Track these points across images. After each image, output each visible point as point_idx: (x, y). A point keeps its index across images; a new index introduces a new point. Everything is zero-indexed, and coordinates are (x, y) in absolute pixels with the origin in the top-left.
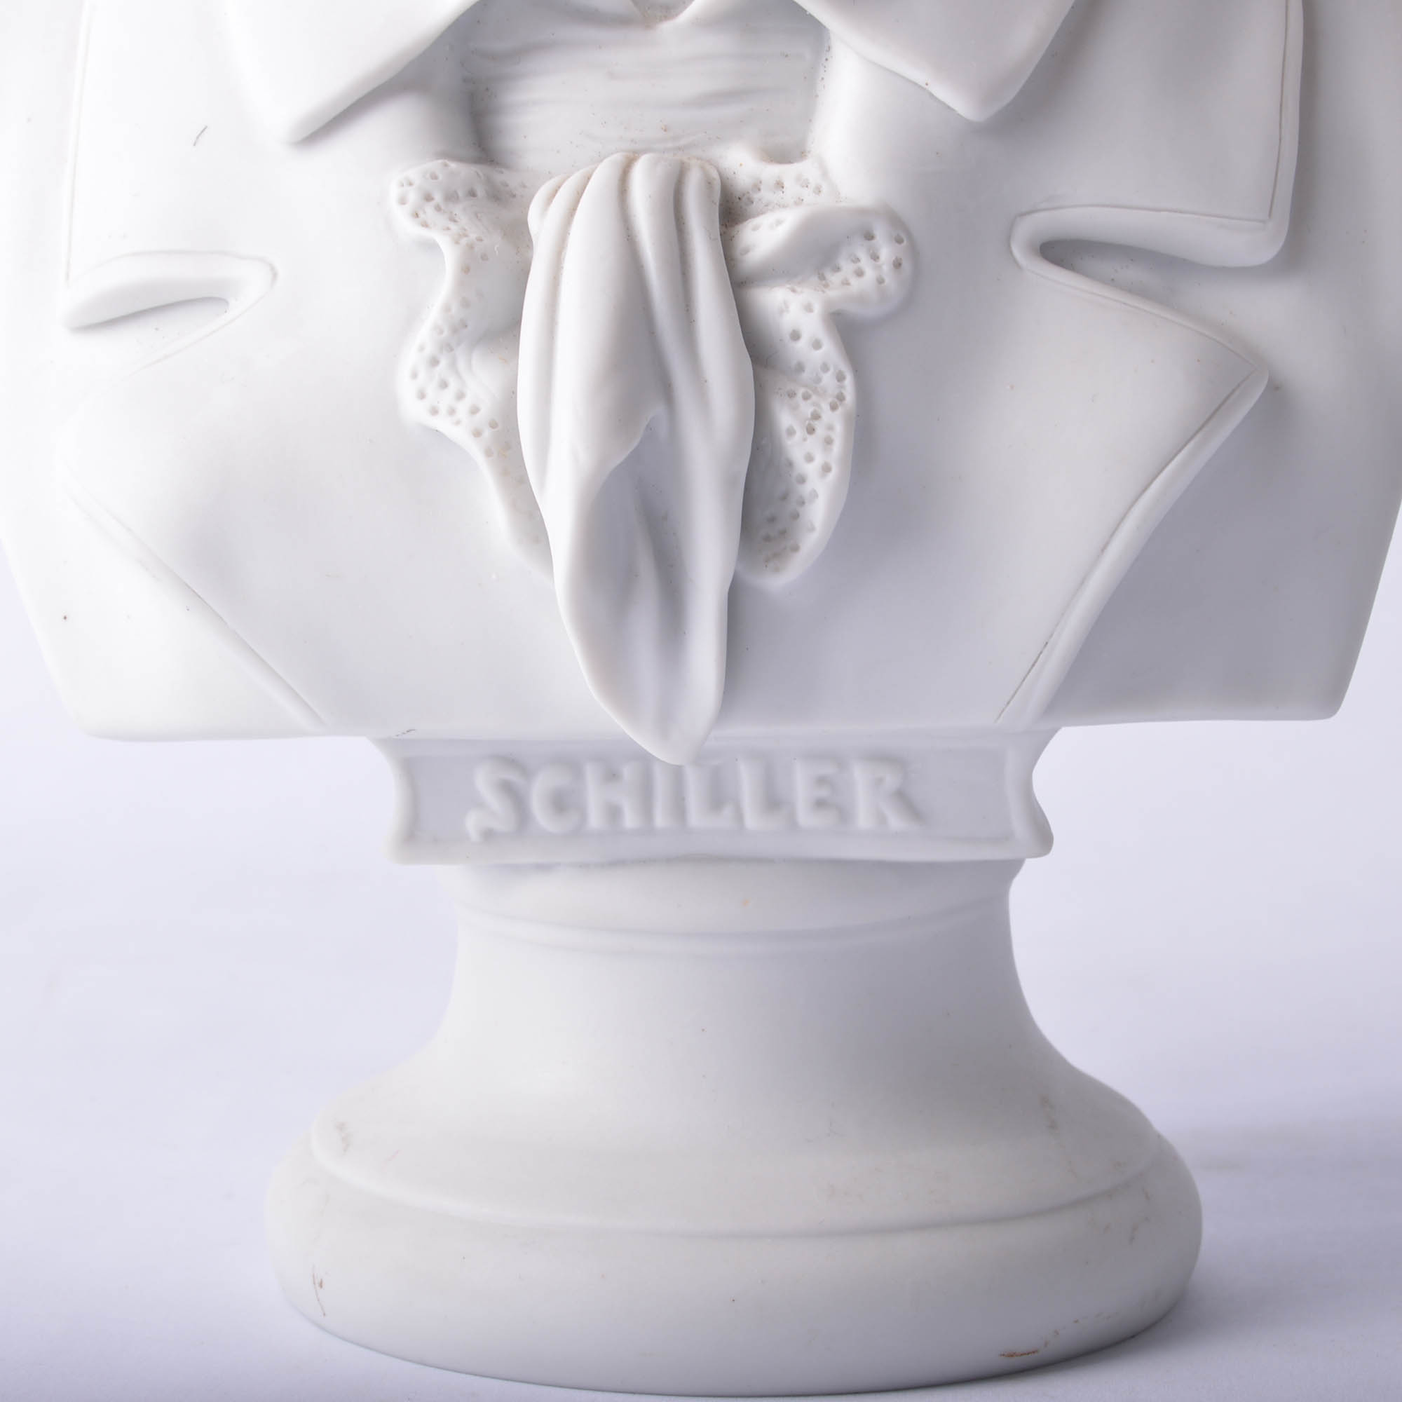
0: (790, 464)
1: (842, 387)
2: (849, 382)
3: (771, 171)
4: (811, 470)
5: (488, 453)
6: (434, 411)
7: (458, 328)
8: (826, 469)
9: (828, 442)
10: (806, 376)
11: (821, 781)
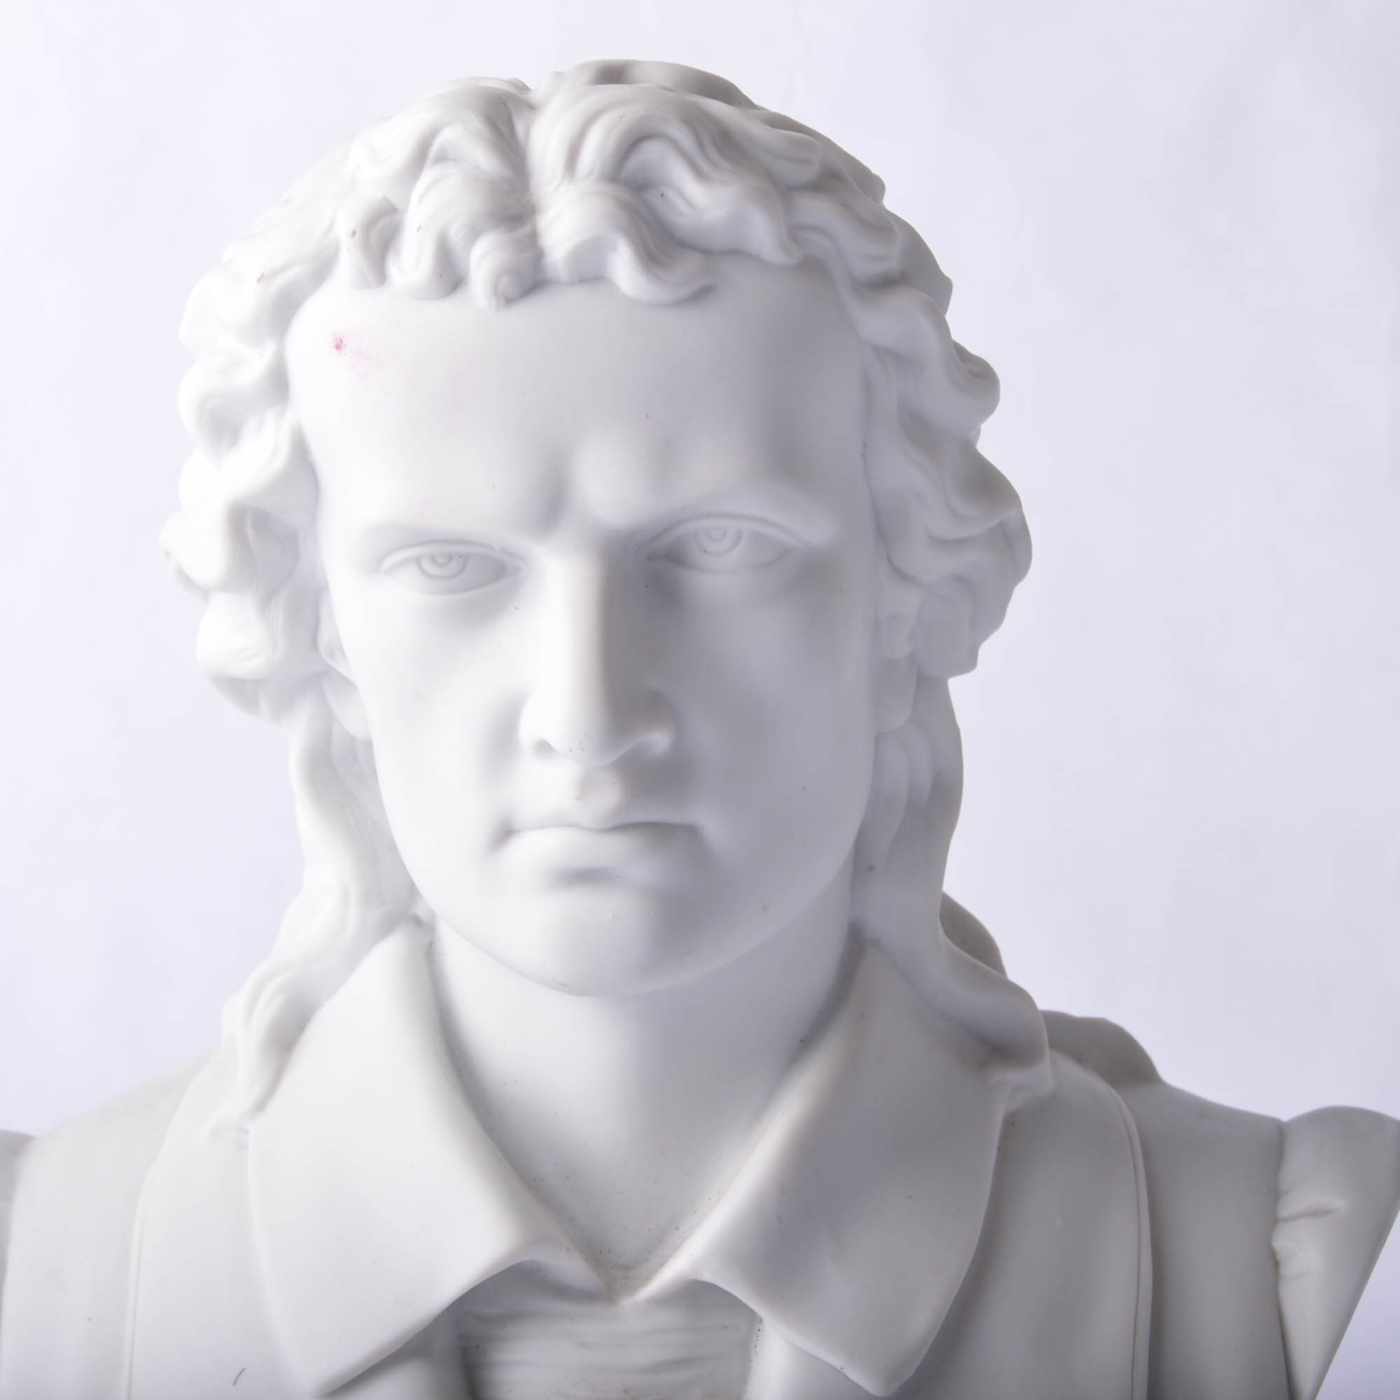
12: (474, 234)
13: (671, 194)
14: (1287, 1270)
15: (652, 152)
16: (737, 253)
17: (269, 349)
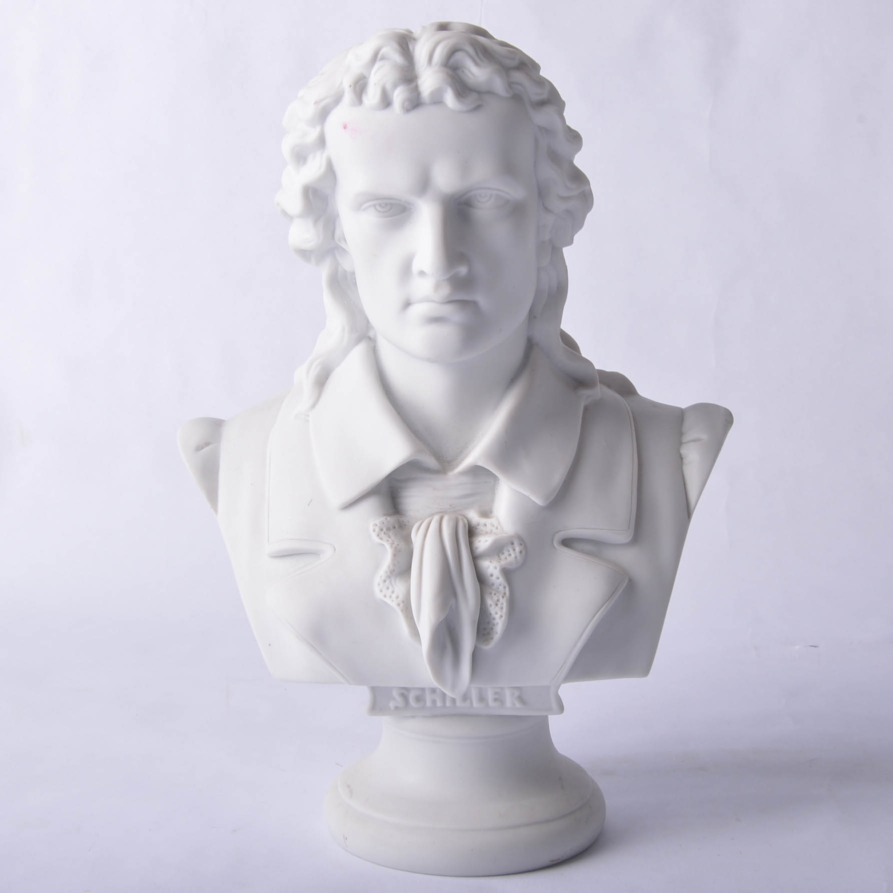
0: (490, 614)
1: (505, 590)
2: (507, 589)
3: (483, 521)
4: (497, 617)
5: (402, 611)
6: (385, 596)
7: (392, 572)
8: (501, 616)
9: (502, 608)
10: (495, 587)
11: (496, 693)
12: (395, 86)
13: (467, 72)
14: (685, 461)
15: (459, 56)
16: (490, 93)
17: (318, 129)
